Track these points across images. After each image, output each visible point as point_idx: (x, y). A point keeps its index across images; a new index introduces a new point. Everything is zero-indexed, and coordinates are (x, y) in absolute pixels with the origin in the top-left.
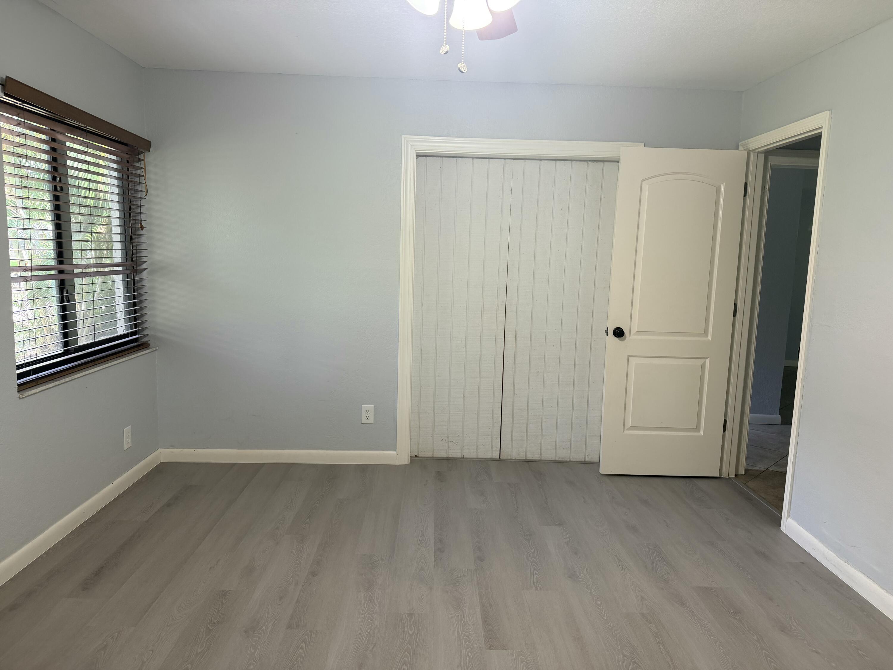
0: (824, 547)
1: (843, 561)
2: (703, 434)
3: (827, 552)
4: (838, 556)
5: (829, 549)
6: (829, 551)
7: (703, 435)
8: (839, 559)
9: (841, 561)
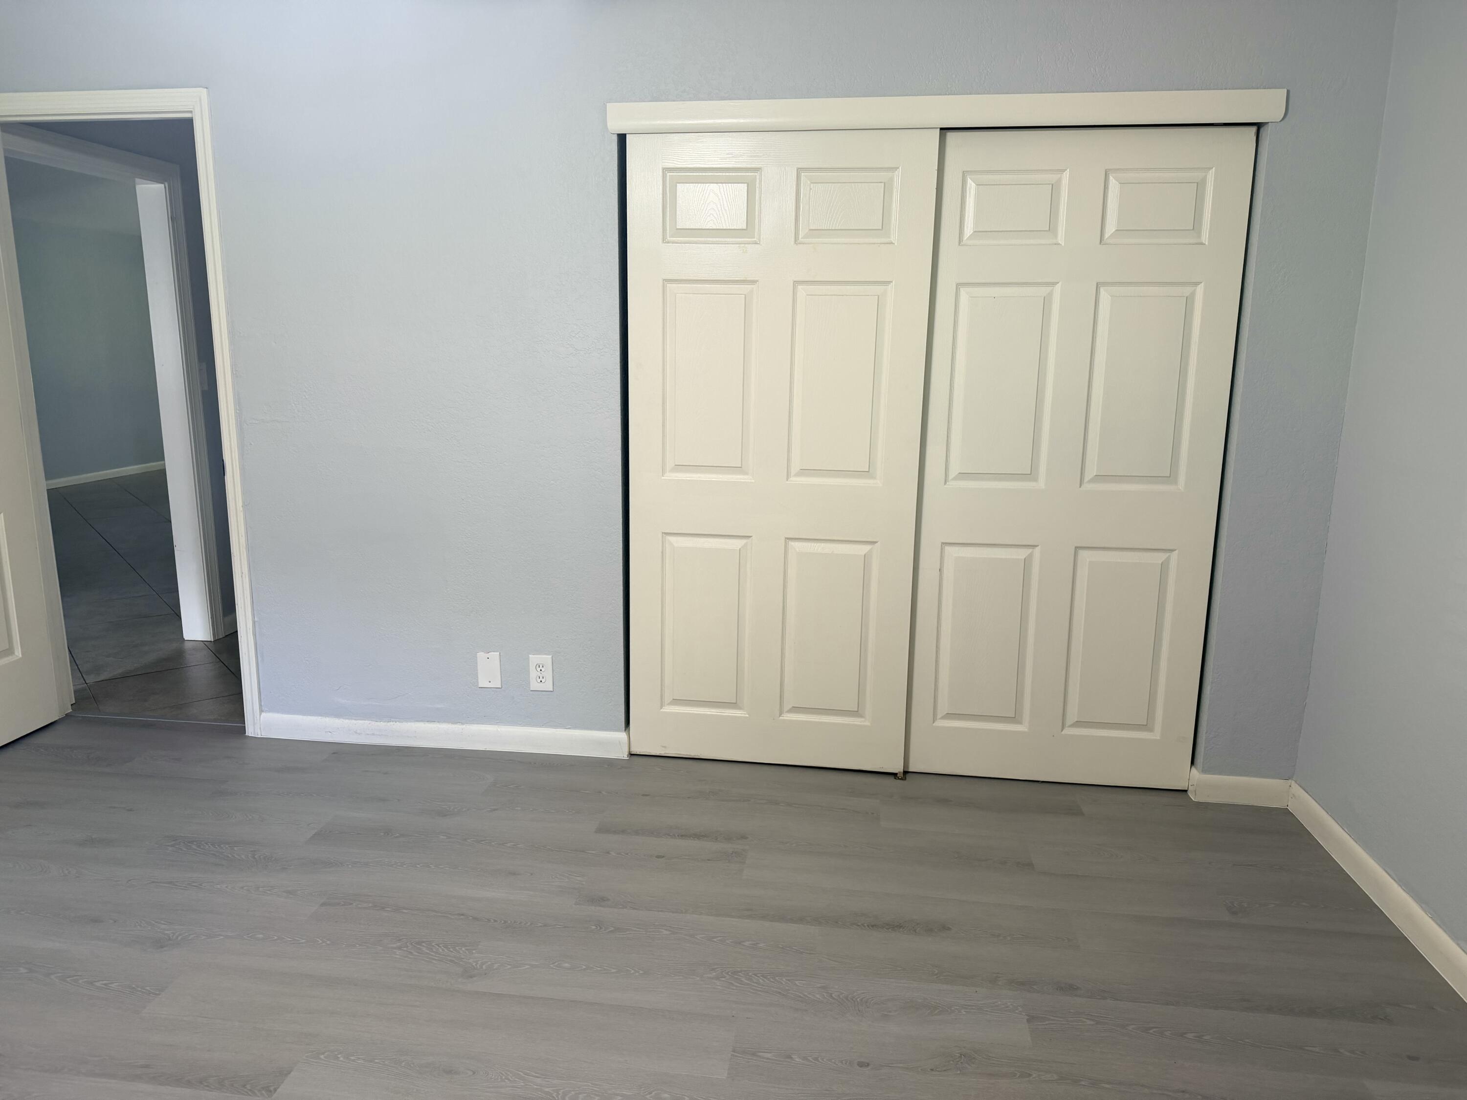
0: (347, 721)
1: (385, 722)
2: (22, 654)
3: (355, 724)
4: (374, 721)
5: (355, 720)
6: (358, 721)
7: (21, 656)
8: (378, 723)
9: (382, 725)
